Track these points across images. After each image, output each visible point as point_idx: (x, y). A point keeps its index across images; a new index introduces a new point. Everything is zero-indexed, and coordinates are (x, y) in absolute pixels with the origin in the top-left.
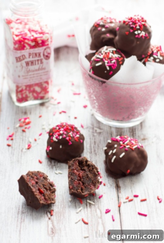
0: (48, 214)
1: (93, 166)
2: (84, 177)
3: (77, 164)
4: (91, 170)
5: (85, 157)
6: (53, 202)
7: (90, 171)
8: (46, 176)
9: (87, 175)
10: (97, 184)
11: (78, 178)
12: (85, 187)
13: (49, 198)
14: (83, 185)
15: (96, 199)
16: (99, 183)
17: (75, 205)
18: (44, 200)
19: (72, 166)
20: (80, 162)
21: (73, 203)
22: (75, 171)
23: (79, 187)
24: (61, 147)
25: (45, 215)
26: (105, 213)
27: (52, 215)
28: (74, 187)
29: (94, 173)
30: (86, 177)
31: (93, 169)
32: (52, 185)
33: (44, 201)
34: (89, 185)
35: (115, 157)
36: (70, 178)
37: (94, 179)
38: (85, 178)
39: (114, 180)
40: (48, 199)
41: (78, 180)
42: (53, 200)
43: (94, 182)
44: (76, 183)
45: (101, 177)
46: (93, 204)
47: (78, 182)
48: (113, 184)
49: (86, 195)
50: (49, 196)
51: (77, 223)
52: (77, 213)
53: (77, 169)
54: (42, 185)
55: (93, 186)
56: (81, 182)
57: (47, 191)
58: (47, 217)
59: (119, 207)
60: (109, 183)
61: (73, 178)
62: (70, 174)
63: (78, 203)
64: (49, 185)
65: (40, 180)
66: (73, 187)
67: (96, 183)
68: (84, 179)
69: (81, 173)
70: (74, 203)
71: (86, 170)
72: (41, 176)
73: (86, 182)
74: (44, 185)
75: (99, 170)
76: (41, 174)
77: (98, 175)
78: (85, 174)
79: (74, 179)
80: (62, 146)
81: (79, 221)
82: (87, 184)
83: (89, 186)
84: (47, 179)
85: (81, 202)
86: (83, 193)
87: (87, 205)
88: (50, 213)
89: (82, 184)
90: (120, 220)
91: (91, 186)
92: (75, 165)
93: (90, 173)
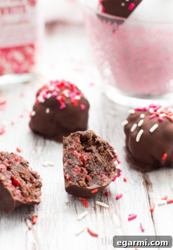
0: (28, 221)
1: (105, 144)
2: (90, 162)
3: (79, 141)
4: (102, 150)
5: (91, 131)
6: (37, 201)
7: (99, 152)
8: (26, 162)
9: (96, 158)
10: (113, 172)
11: (80, 163)
12: (93, 177)
13: (30, 194)
14: (88, 174)
15: (111, 200)
16: (116, 170)
17: (75, 209)
18: (20, 196)
19: (69, 145)
20: (83, 138)
21: (71, 206)
22: (76, 151)
23: (82, 177)
24: (48, 111)
25: (22, 224)
26: (127, 220)
27: (34, 223)
28: (74, 177)
29: (106, 155)
30: (94, 161)
31: (105, 149)
32: (35, 176)
33: (21, 198)
34: (99, 174)
35: (141, 131)
36: (66, 163)
37: (108, 165)
38: (92, 163)
39: (141, 174)
40: (28, 194)
41: (80, 166)
42: (36, 199)
43: (107, 169)
44: (76, 170)
45: (119, 163)
46: (105, 208)
47: (80, 169)
48: (139, 180)
49: (93, 189)
50: (30, 191)
51: (78, 234)
52: (79, 220)
53: (78, 149)
54: (17, 173)
55: (106, 175)
56: (84, 169)
57: (26, 183)
58: (26, 227)
59: (152, 211)
60: (132, 178)
61: (70, 162)
62: (67, 156)
63: (81, 206)
64: (31, 174)
65: (16, 166)
66: (71, 177)
67: (110, 171)
68: (90, 164)
69: (86, 156)
70: (74, 205)
71: (94, 151)
72: (16, 160)
73: (94, 170)
74: (21, 174)
75: (115, 151)
76: (18, 158)
77: (115, 159)
78: (93, 157)
79: (73, 165)
80: (50, 110)
81: (82, 232)
82: (95, 172)
83: (100, 176)
84: (27, 166)
85: (86, 205)
86: (88, 186)
87: (95, 209)
88: (32, 220)
89: (87, 172)
90: (154, 230)
91: (101, 176)
92: (74, 142)
93: (100, 156)
